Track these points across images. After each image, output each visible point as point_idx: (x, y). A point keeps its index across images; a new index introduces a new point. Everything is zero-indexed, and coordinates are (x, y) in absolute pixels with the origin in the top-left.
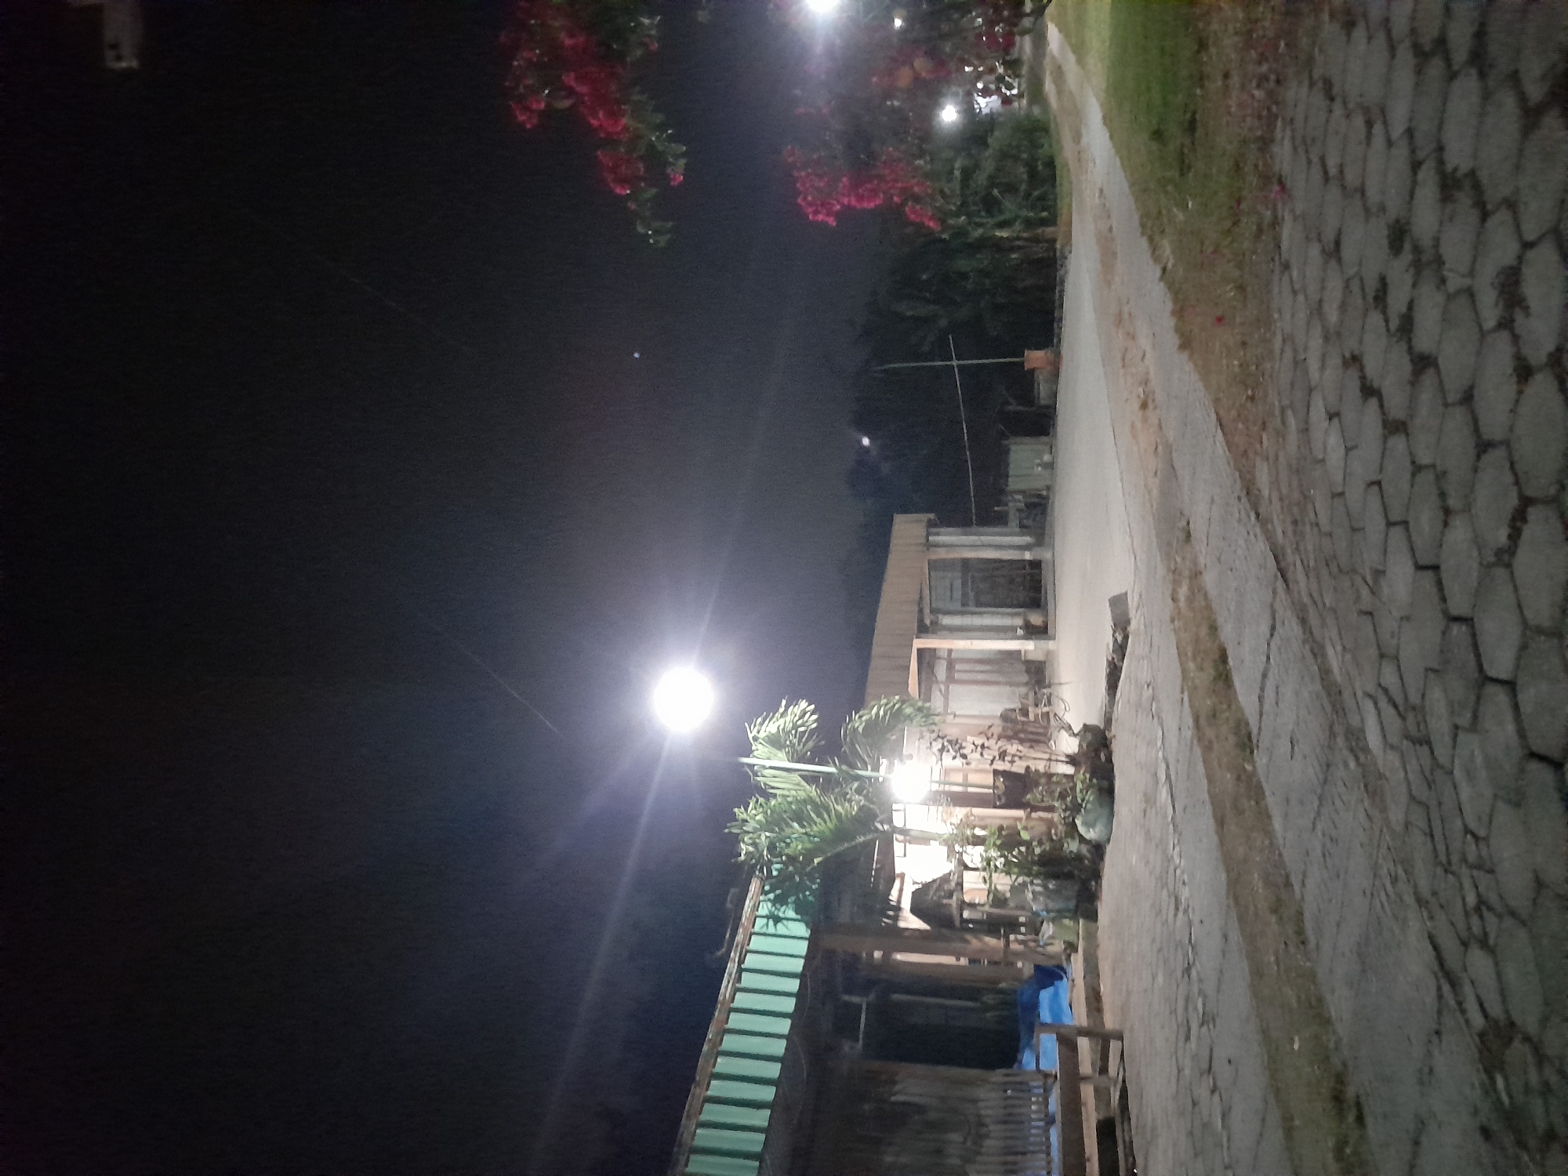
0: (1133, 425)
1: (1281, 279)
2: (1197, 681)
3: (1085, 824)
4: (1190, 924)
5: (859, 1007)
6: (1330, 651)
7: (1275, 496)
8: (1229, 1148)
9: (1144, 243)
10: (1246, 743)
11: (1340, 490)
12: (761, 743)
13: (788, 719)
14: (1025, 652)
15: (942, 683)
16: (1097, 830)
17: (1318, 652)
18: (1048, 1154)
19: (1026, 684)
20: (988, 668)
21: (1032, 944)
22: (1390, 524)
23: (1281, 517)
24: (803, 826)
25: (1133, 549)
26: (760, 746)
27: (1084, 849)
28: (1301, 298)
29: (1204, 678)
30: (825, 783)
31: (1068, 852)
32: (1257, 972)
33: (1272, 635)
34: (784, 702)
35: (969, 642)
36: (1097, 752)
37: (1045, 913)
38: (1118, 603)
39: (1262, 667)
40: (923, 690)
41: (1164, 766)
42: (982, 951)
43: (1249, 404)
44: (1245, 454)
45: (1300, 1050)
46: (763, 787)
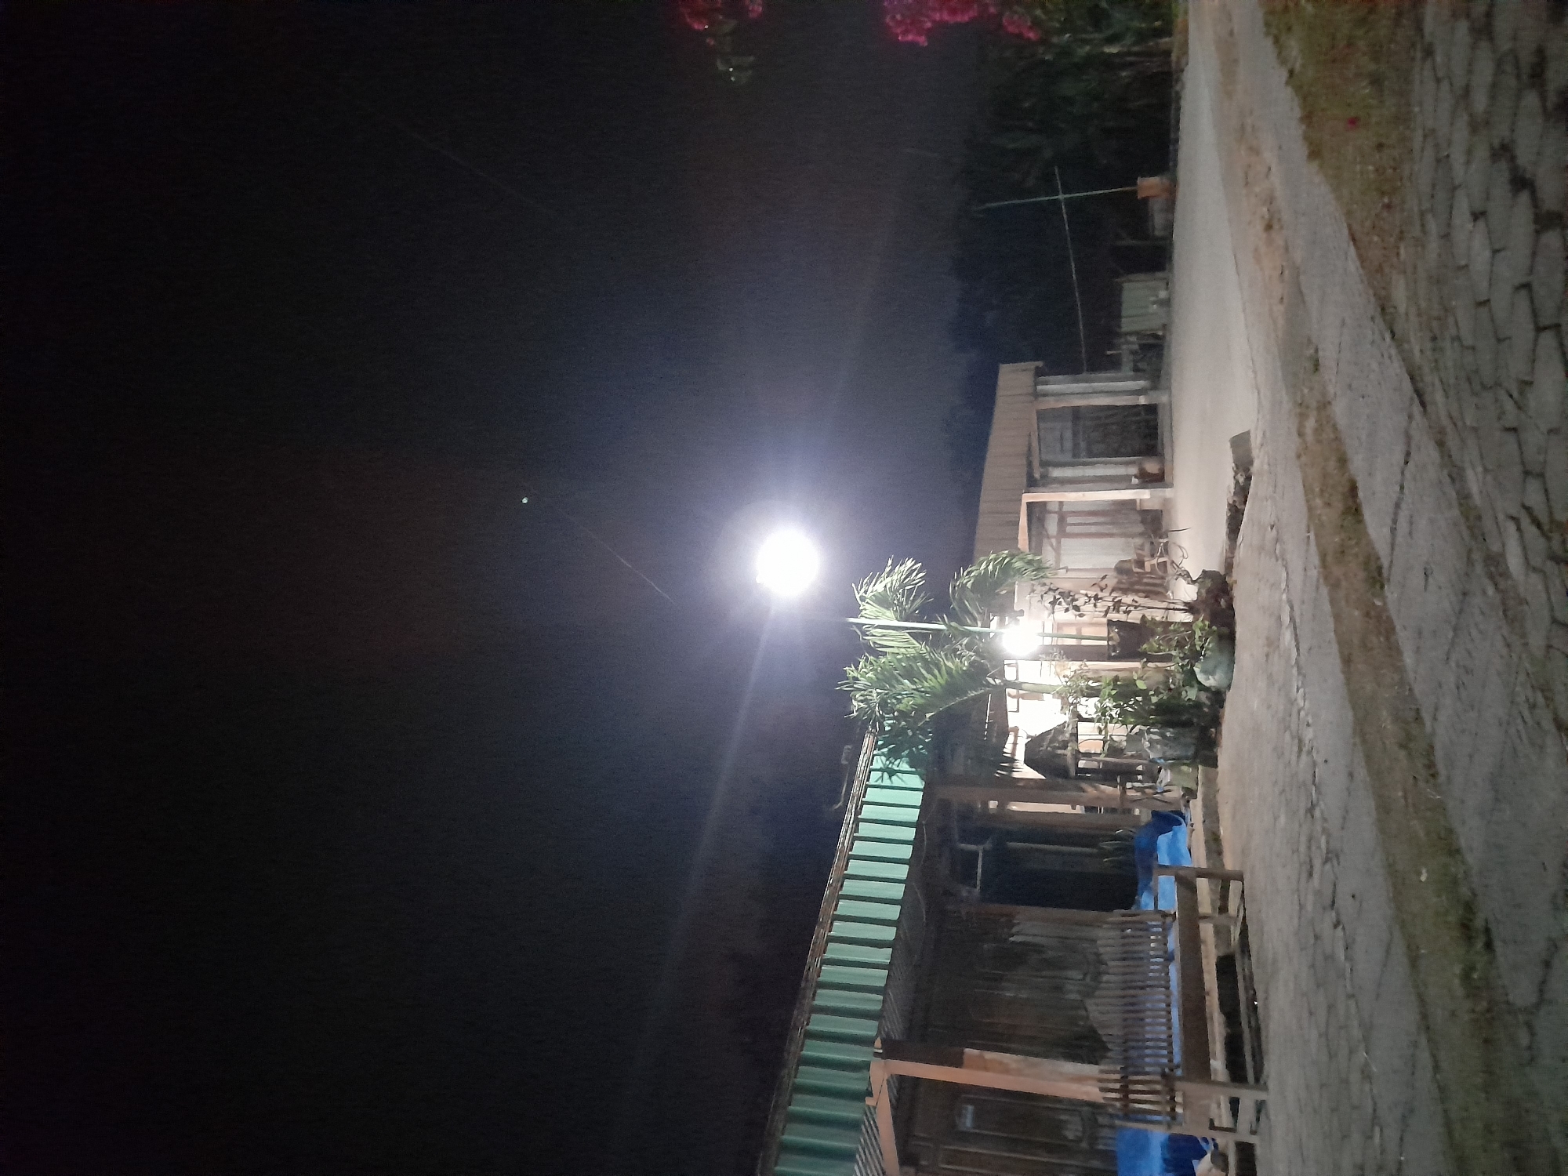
0: (1256, 250)
1: (1422, 69)
2: (1324, 518)
3: (1205, 672)
4: (1314, 764)
5: (975, 854)
6: (1470, 474)
7: (1413, 311)
8: (1352, 980)
9: (1269, 43)
10: (1376, 578)
11: (1483, 298)
12: (869, 603)
13: (895, 577)
14: (1141, 500)
15: (1053, 537)
16: (1216, 677)
17: (1456, 476)
18: (1167, 988)
19: (1141, 534)
20: (1101, 519)
21: (1147, 790)
22: (1539, 329)
23: (1419, 334)
24: (914, 683)
25: (1256, 383)
26: (867, 606)
27: (1203, 697)
28: (1445, 86)
29: (1330, 516)
30: (935, 640)
31: (1186, 699)
32: (1384, 808)
33: (1406, 463)
34: (890, 562)
35: (1081, 494)
36: (1217, 598)
37: (1162, 761)
38: (1240, 443)
39: (1395, 496)
40: (1033, 544)
41: (1287, 609)
42: (1098, 798)
43: (1385, 214)
44: (1380, 269)
45: (1427, 881)
46: (872, 645)
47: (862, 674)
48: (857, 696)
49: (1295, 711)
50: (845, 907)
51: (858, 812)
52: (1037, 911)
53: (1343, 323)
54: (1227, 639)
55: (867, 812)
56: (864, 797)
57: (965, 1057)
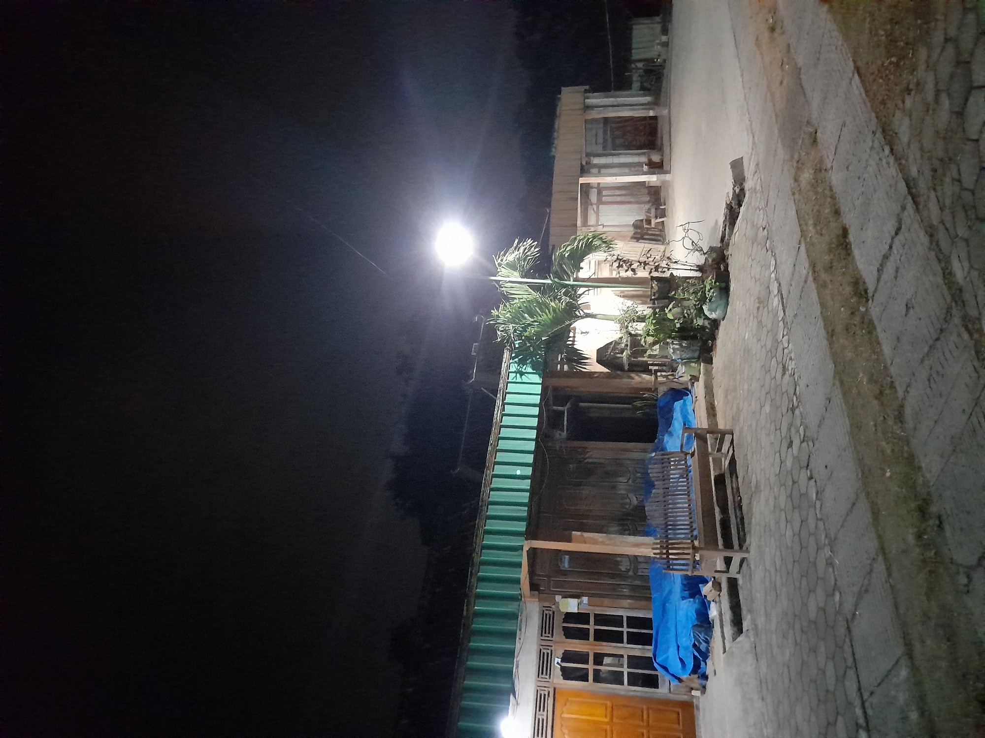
0: (757, 40)
2: (815, 241)
3: (709, 310)
4: (796, 385)
5: (563, 412)
7: (915, 145)
8: (821, 511)
10: (863, 295)
12: (503, 267)
13: (520, 251)
14: (649, 181)
15: (595, 204)
16: (717, 312)
19: (649, 202)
20: (624, 192)
21: (670, 377)
23: (919, 161)
24: (532, 317)
25: (752, 130)
26: (503, 269)
29: (823, 241)
30: (544, 290)
31: (696, 325)
33: (897, 234)
34: (516, 239)
35: (611, 177)
36: (718, 264)
37: (680, 360)
38: (737, 166)
39: (883, 250)
41: (776, 285)
42: (641, 382)
44: (883, 102)
45: (890, 477)
46: (505, 294)
47: (502, 314)
48: (500, 328)
49: (780, 348)
50: (501, 457)
51: (504, 399)
52: (600, 444)
53: (844, 125)
54: (725, 291)
55: (509, 398)
56: (506, 389)
57: (573, 537)
